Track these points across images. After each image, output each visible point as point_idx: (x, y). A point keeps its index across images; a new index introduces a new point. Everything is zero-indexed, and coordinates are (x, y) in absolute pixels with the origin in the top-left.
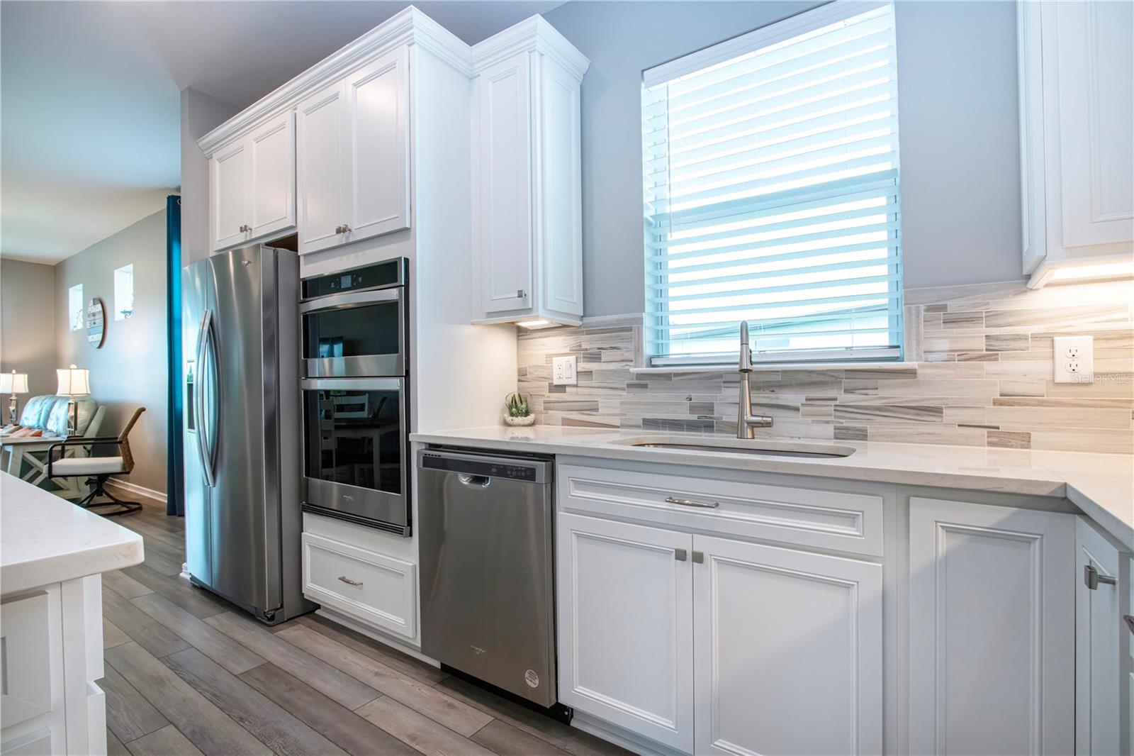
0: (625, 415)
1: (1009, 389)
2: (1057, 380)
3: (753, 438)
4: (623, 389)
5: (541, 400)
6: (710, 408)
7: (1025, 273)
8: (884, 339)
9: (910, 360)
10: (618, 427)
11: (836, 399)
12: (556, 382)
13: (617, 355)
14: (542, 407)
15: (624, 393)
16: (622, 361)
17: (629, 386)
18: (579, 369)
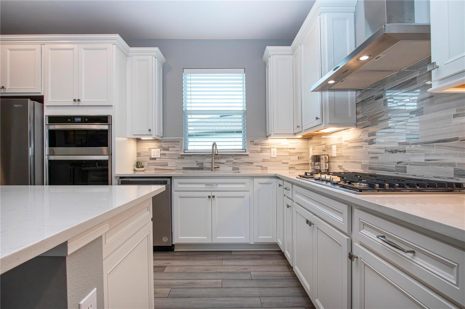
0: (177, 166)
1: (264, 158)
2: (272, 157)
3: (215, 171)
4: (177, 159)
5: (147, 163)
6: (202, 164)
7: (267, 135)
8: (241, 147)
9: (247, 152)
10: (175, 170)
11: (233, 161)
12: (152, 157)
13: (175, 149)
14: (147, 165)
15: (177, 160)
16: (176, 151)
17: (178, 158)
18: (161, 153)
